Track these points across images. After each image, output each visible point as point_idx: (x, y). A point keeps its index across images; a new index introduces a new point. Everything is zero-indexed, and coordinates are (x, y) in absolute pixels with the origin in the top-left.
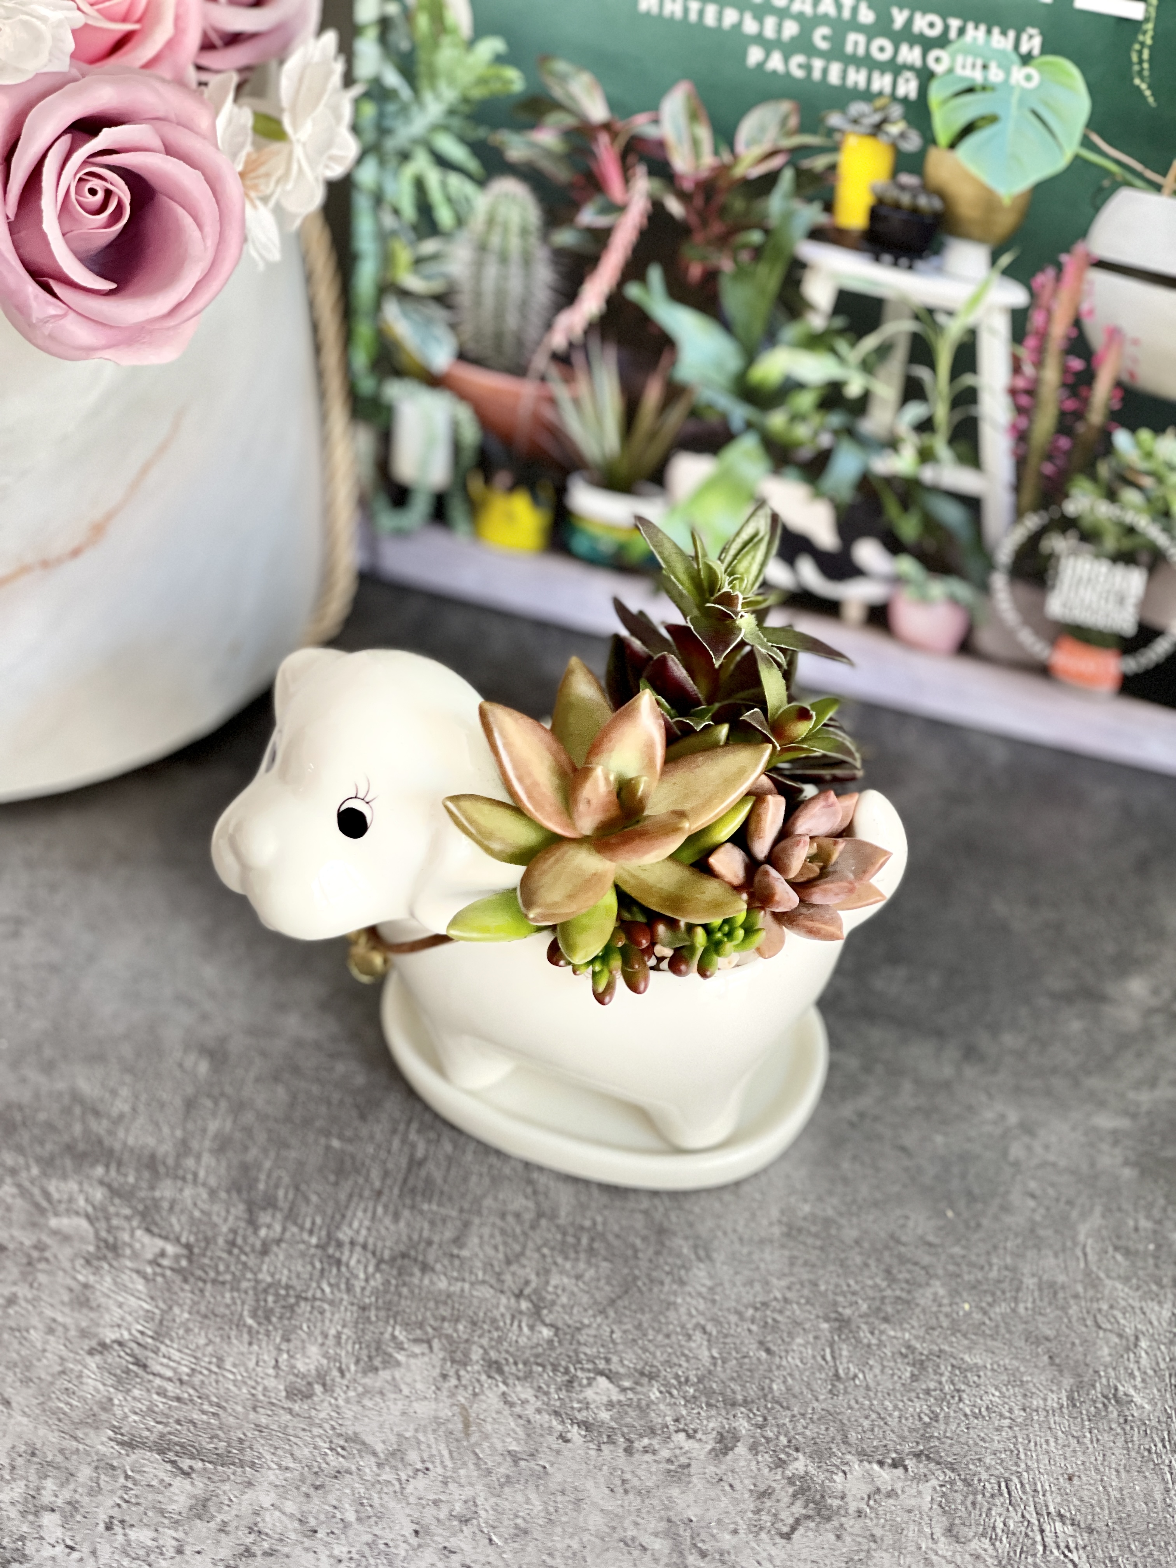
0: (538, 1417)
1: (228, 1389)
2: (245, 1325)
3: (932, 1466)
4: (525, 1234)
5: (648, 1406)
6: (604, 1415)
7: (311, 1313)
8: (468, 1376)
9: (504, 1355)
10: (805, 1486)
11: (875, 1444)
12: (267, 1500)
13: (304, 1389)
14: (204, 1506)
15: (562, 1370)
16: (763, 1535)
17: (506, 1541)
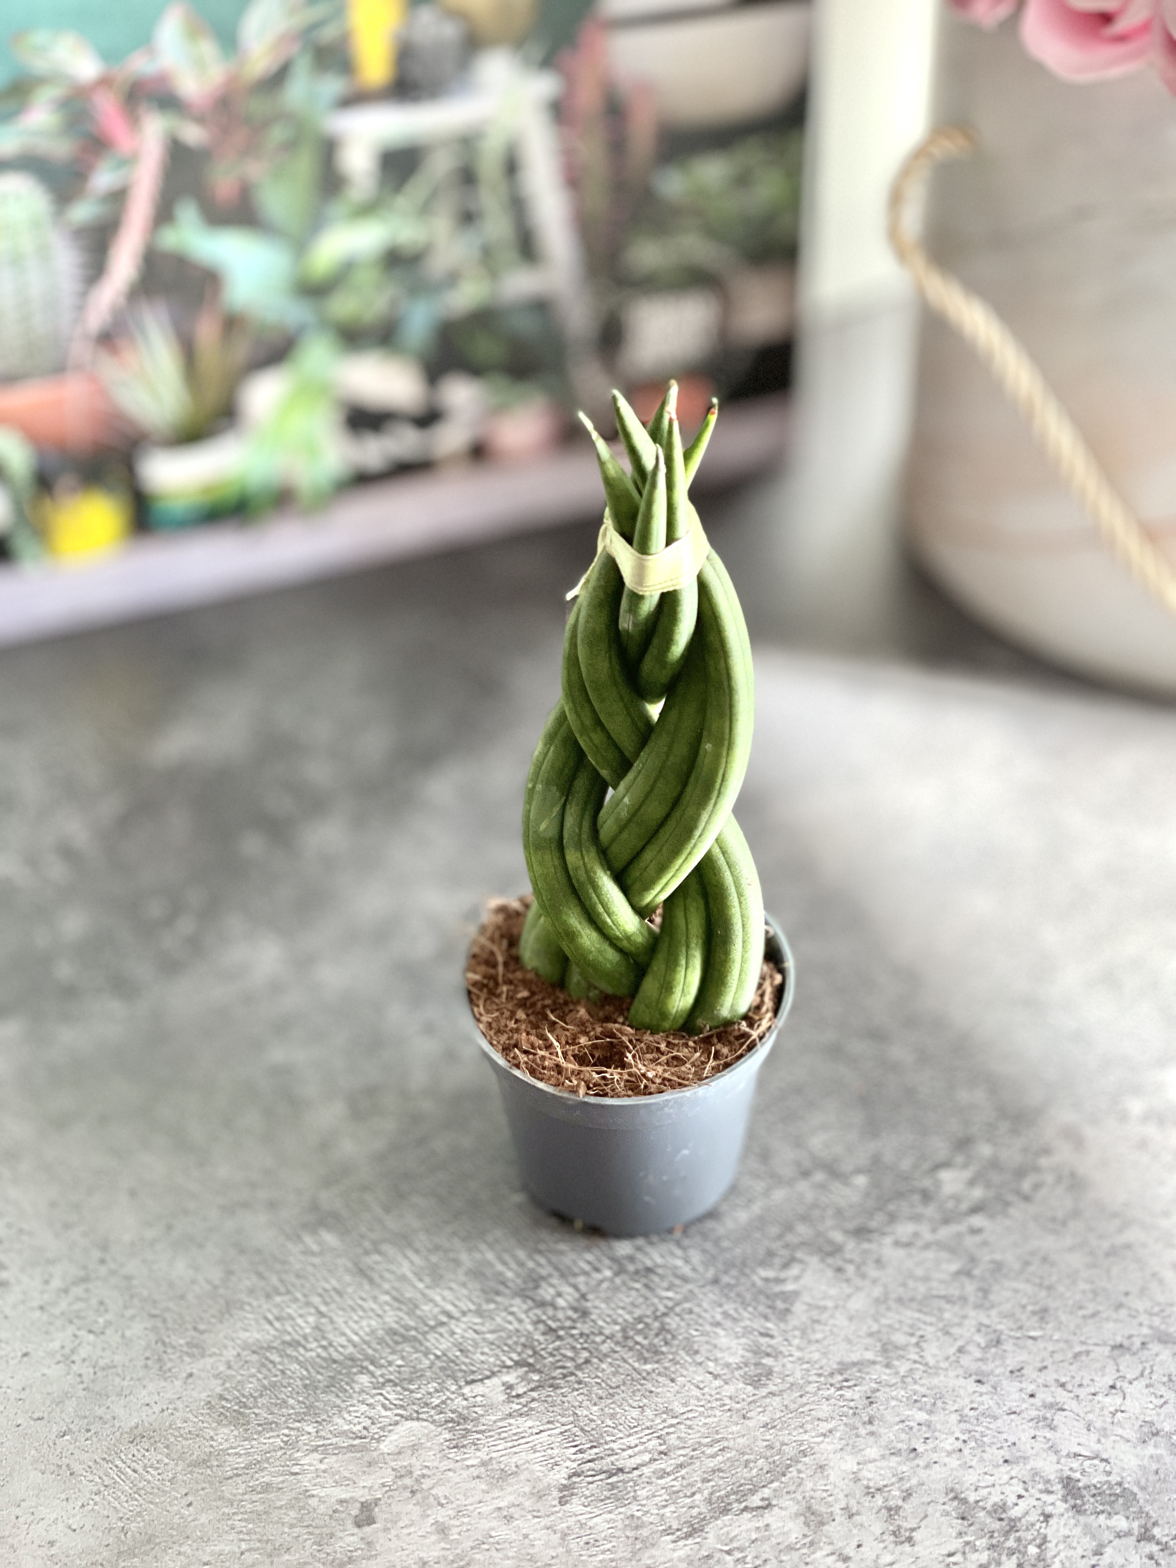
0: (939, 1235)
1: (706, 1424)
2: (648, 1373)
5: (994, 1161)
7: (682, 1319)
8: (855, 1255)
9: (856, 1219)
12: (850, 1464)
13: (759, 1371)
14: (813, 1514)
15: (908, 1192)
17: (1042, 1329)
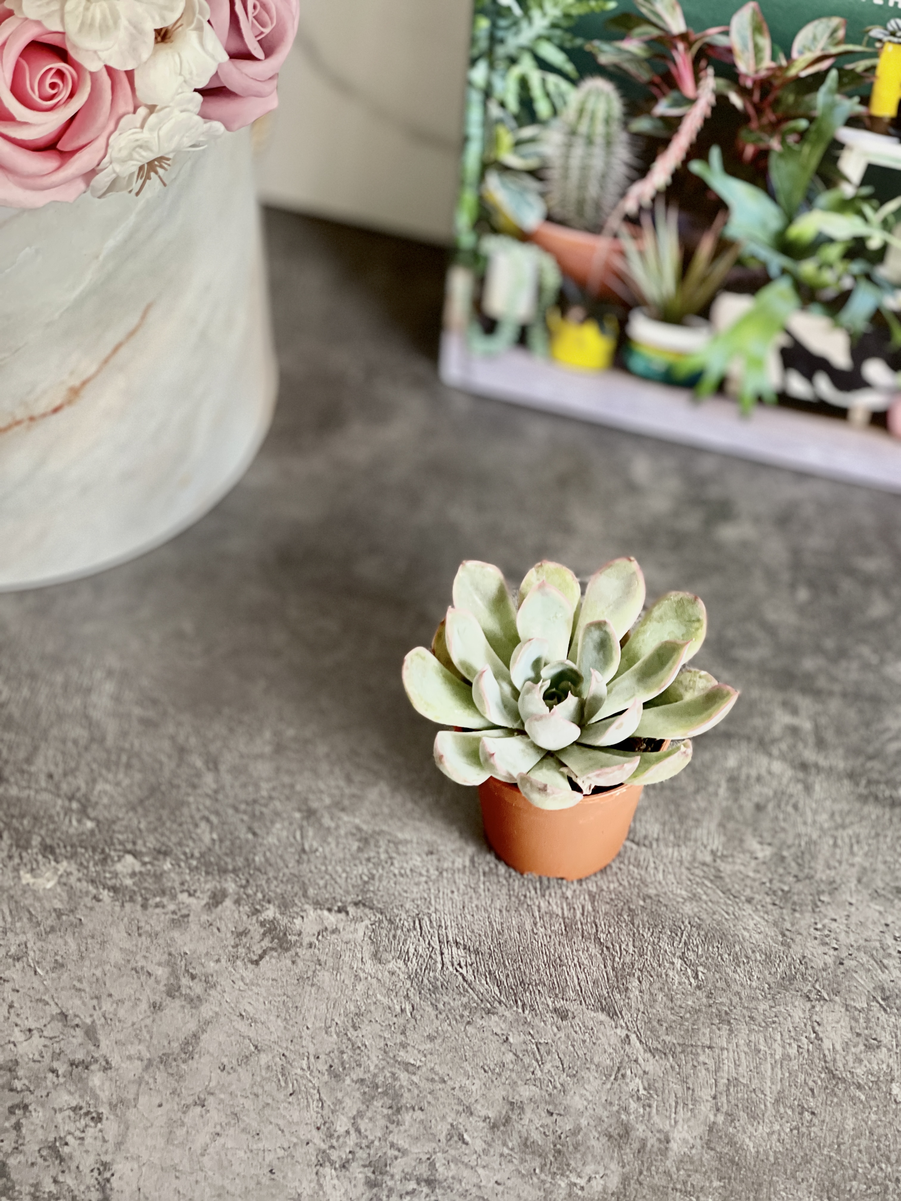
0: (78, 884)
3: (367, 911)
4: (80, 755)
5: (161, 874)
6: (128, 882)
8: (28, 857)
9: (56, 841)
10: (273, 927)
11: (327, 896)
15: (99, 850)
16: (239, 963)
17: (47, 972)
